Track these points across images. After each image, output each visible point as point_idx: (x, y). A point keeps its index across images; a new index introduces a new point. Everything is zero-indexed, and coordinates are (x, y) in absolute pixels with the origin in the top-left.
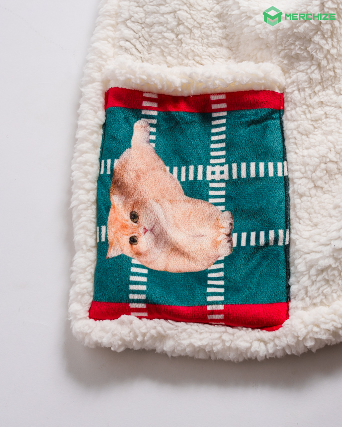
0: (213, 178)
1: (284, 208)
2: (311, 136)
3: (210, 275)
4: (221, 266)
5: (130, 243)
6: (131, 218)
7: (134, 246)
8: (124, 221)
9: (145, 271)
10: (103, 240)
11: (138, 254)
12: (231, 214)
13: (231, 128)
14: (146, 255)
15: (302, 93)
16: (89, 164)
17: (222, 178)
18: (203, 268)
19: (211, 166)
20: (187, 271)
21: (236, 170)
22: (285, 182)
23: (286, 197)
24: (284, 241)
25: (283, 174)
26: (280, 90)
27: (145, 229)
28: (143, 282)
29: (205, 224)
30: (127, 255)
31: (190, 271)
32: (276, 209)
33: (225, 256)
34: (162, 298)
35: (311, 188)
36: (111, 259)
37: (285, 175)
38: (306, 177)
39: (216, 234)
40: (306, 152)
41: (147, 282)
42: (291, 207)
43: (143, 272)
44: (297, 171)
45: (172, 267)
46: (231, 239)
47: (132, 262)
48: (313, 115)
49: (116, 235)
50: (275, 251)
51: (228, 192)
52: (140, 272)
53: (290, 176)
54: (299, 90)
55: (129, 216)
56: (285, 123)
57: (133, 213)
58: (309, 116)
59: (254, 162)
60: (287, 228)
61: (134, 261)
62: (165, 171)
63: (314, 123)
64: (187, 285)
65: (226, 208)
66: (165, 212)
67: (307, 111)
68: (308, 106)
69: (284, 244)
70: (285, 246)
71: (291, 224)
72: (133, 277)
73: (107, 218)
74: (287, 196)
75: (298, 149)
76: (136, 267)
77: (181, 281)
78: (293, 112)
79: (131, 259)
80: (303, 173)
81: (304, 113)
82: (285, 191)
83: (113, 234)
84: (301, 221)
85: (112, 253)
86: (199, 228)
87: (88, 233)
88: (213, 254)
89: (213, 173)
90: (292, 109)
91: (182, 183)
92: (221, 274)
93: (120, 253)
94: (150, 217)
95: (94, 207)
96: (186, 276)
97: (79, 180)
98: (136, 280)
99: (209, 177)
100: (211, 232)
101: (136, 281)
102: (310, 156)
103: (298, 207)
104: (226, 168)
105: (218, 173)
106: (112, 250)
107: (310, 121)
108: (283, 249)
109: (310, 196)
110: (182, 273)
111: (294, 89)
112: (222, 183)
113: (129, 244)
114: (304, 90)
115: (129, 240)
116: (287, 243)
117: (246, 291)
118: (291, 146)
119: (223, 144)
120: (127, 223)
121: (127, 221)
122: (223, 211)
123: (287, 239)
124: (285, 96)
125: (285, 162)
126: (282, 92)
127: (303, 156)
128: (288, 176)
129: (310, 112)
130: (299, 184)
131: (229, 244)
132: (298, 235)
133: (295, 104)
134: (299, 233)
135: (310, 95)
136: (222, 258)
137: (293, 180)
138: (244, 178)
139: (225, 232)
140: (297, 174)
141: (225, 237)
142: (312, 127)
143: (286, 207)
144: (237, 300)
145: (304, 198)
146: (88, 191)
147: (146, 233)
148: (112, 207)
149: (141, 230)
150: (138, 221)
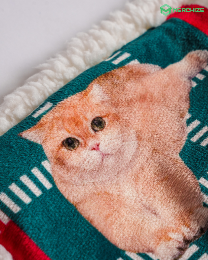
5: (63, 142)
6: (93, 121)
7: (64, 150)
8: (81, 117)
9: (48, 185)
10: (36, 116)
11: (60, 161)
14: (68, 170)
16: (101, 42)
18: (121, 246)
20: (100, 230)
27: (98, 145)
28: (32, 192)
30: (45, 151)
34: (37, 229)
36: (23, 139)
39: (174, 226)
41: (38, 198)
43: (44, 183)
45: (88, 209)
47: (43, 163)
49: (55, 121)
52: (41, 181)
57: (100, 119)
61: (46, 164)
62: (182, 116)
64: (84, 243)
66: (137, 157)
72: (28, 179)
73: (63, 98)
76: (41, 171)
77: (82, 233)
79: (45, 158)
83: (52, 118)
85: (30, 135)
86: (160, 202)
87: (27, 101)
88: (148, 243)
91: (189, 142)
93: (39, 142)
94: (116, 143)
95: (62, 84)
96: (93, 233)
97: (73, 48)
98: (27, 185)
100: (170, 220)
101: (25, 186)
106: (34, 131)
110: (91, 226)
113: (60, 142)
115: (64, 138)
120: (84, 121)
121: (86, 119)
131: (176, 252)
136: (154, 257)
139: (186, 234)
141: (181, 240)
146: (72, 64)
147: (94, 152)
148: (83, 92)
149: (92, 143)
150: (98, 131)
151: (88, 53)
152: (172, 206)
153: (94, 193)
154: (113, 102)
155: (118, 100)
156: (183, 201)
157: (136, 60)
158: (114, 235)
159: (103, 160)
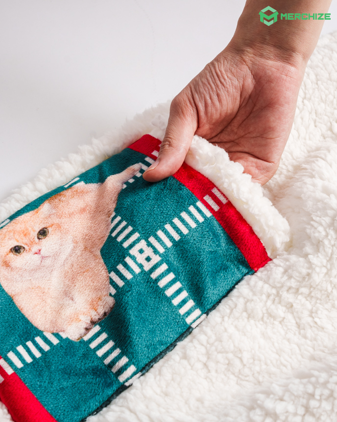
0: (136, 256)
1: (158, 351)
2: (252, 322)
3: (38, 340)
4: (55, 341)
5: (11, 249)
6: (39, 232)
7: (11, 255)
8: (30, 229)
11: (7, 264)
12: (114, 304)
13: (199, 234)
14: (12, 270)
15: (285, 278)
17: (143, 264)
18: (41, 328)
19: (146, 243)
20: (27, 316)
21: (162, 272)
22: (185, 332)
23: (171, 344)
24: (127, 381)
25: (191, 324)
26: (271, 254)
27: (40, 251)
29: (87, 292)
31: (29, 319)
32: (151, 345)
33: (69, 337)
35: (200, 361)
37: (191, 326)
38: (206, 348)
39: (85, 310)
40: (231, 330)
42: (165, 358)
44: (206, 335)
45: (21, 299)
46: (91, 329)
48: (273, 307)
50: (110, 379)
51: (134, 281)
53: (195, 332)
54: (286, 271)
55: (40, 229)
56: (243, 282)
57: (45, 229)
58: (269, 303)
59: (182, 284)
60: (141, 371)
62: (110, 216)
63: (266, 315)
65: (115, 295)
67: (272, 297)
68: (278, 295)
69: (124, 382)
70: (123, 385)
71: (149, 371)
74: (173, 345)
75: (229, 317)
77: (12, 317)
78: (260, 283)
80: (208, 343)
81: (268, 296)
82: (176, 340)
83: (6, 231)
84: (158, 377)
86: (78, 290)
88: (62, 324)
89: (141, 251)
90: (261, 279)
91: (110, 237)
92: (46, 348)
94: (55, 247)
96: (20, 318)
99: (134, 251)
100: (83, 305)
102: (230, 337)
103: (169, 363)
104: (156, 259)
105: (145, 255)
107: (265, 308)
108: (117, 386)
109: (192, 367)
111: (282, 264)
112: (138, 268)
113: (9, 249)
114: (290, 277)
115: (13, 246)
116: (127, 384)
117: (45, 382)
118: (224, 308)
119: (178, 235)
120: (32, 233)
122: (110, 295)
123: (130, 382)
124: (269, 262)
125: (205, 315)
126: (271, 257)
127: (226, 330)
128: (193, 329)
129: (274, 301)
130: (194, 346)
131: (83, 331)
132: (142, 385)
133: (269, 278)
134: (144, 384)
135: (290, 288)
136: (64, 336)
137: (194, 337)
138: (158, 286)
139: (93, 316)
140: (203, 338)
141: (88, 321)
142: (261, 315)
143: (161, 353)
144: (28, 380)
145: (185, 362)
146: (36, 189)
147: (36, 255)
148: (36, 210)
149: (35, 249)
150: (42, 239)
151: (50, 180)
152: (87, 293)
153: (29, 288)
154: (58, 214)
155: (62, 212)
156: (96, 289)
157: (83, 182)
158: (38, 320)
159: (41, 261)
